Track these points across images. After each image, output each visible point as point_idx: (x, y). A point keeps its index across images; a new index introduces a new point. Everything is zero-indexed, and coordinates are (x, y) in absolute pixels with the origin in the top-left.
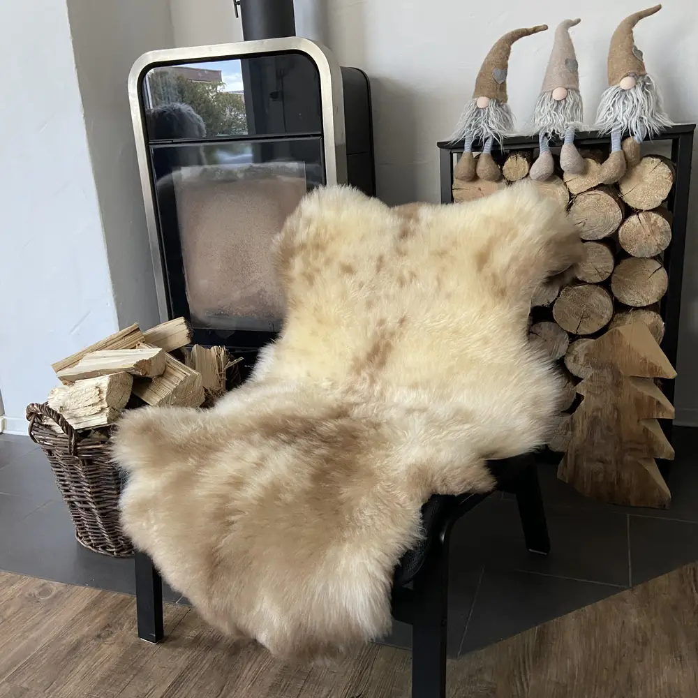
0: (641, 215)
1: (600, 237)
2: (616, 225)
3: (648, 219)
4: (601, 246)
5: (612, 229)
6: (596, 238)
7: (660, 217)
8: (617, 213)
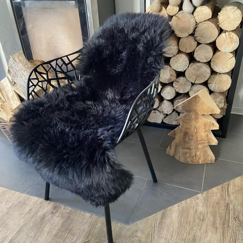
0: (227, 33)
1: (208, 42)
2: (216, 37)
3: (229, 35)
4: (208, 46)
5: (213, 39)
6: (207, 43)
7: (235, 35)
8: (216, 32)
